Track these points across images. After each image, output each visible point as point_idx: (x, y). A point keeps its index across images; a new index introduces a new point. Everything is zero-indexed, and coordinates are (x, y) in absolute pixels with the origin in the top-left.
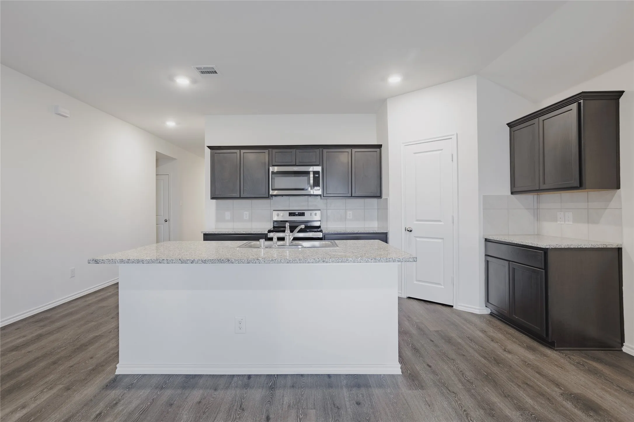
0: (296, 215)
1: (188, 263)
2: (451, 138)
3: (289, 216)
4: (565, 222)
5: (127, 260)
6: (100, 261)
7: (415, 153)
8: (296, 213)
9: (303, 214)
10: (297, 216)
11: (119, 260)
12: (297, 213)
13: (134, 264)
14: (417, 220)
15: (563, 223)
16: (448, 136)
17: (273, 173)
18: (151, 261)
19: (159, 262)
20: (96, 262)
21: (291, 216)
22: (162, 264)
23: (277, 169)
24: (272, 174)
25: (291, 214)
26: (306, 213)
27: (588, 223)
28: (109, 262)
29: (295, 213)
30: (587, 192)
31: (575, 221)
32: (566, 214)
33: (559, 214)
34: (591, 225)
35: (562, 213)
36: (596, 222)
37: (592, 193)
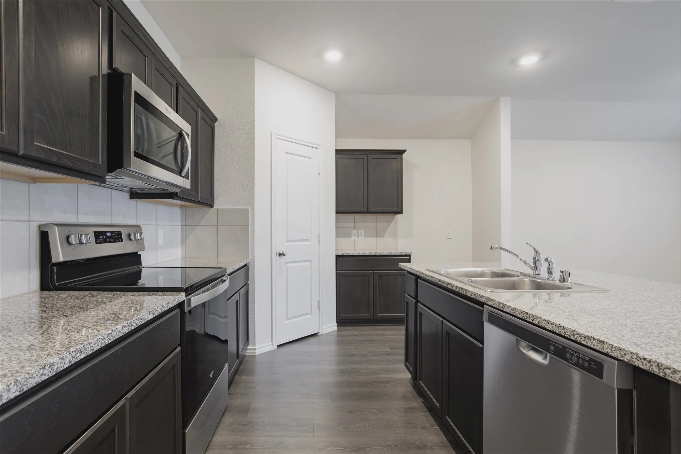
0: (108, 240)
2: (318, 148)
3: (96, 242)
4: (358, 236)
7: (286, 153)
8: (107, 234)
9: (119, 237)
10: (110, 242)
12: (110, 234)
14: (289, 241)
15: (357, 238)
16: (316, 144)
21: (100, 242)
25: (98, 238)
27: (376, 237)
30: (376, 216)
31: (367, 236)
32: (360, 231)
33: (354, 232)
34: (378, 239)
35: (356, 231)
36: (382, 236)
37: (380, 217)
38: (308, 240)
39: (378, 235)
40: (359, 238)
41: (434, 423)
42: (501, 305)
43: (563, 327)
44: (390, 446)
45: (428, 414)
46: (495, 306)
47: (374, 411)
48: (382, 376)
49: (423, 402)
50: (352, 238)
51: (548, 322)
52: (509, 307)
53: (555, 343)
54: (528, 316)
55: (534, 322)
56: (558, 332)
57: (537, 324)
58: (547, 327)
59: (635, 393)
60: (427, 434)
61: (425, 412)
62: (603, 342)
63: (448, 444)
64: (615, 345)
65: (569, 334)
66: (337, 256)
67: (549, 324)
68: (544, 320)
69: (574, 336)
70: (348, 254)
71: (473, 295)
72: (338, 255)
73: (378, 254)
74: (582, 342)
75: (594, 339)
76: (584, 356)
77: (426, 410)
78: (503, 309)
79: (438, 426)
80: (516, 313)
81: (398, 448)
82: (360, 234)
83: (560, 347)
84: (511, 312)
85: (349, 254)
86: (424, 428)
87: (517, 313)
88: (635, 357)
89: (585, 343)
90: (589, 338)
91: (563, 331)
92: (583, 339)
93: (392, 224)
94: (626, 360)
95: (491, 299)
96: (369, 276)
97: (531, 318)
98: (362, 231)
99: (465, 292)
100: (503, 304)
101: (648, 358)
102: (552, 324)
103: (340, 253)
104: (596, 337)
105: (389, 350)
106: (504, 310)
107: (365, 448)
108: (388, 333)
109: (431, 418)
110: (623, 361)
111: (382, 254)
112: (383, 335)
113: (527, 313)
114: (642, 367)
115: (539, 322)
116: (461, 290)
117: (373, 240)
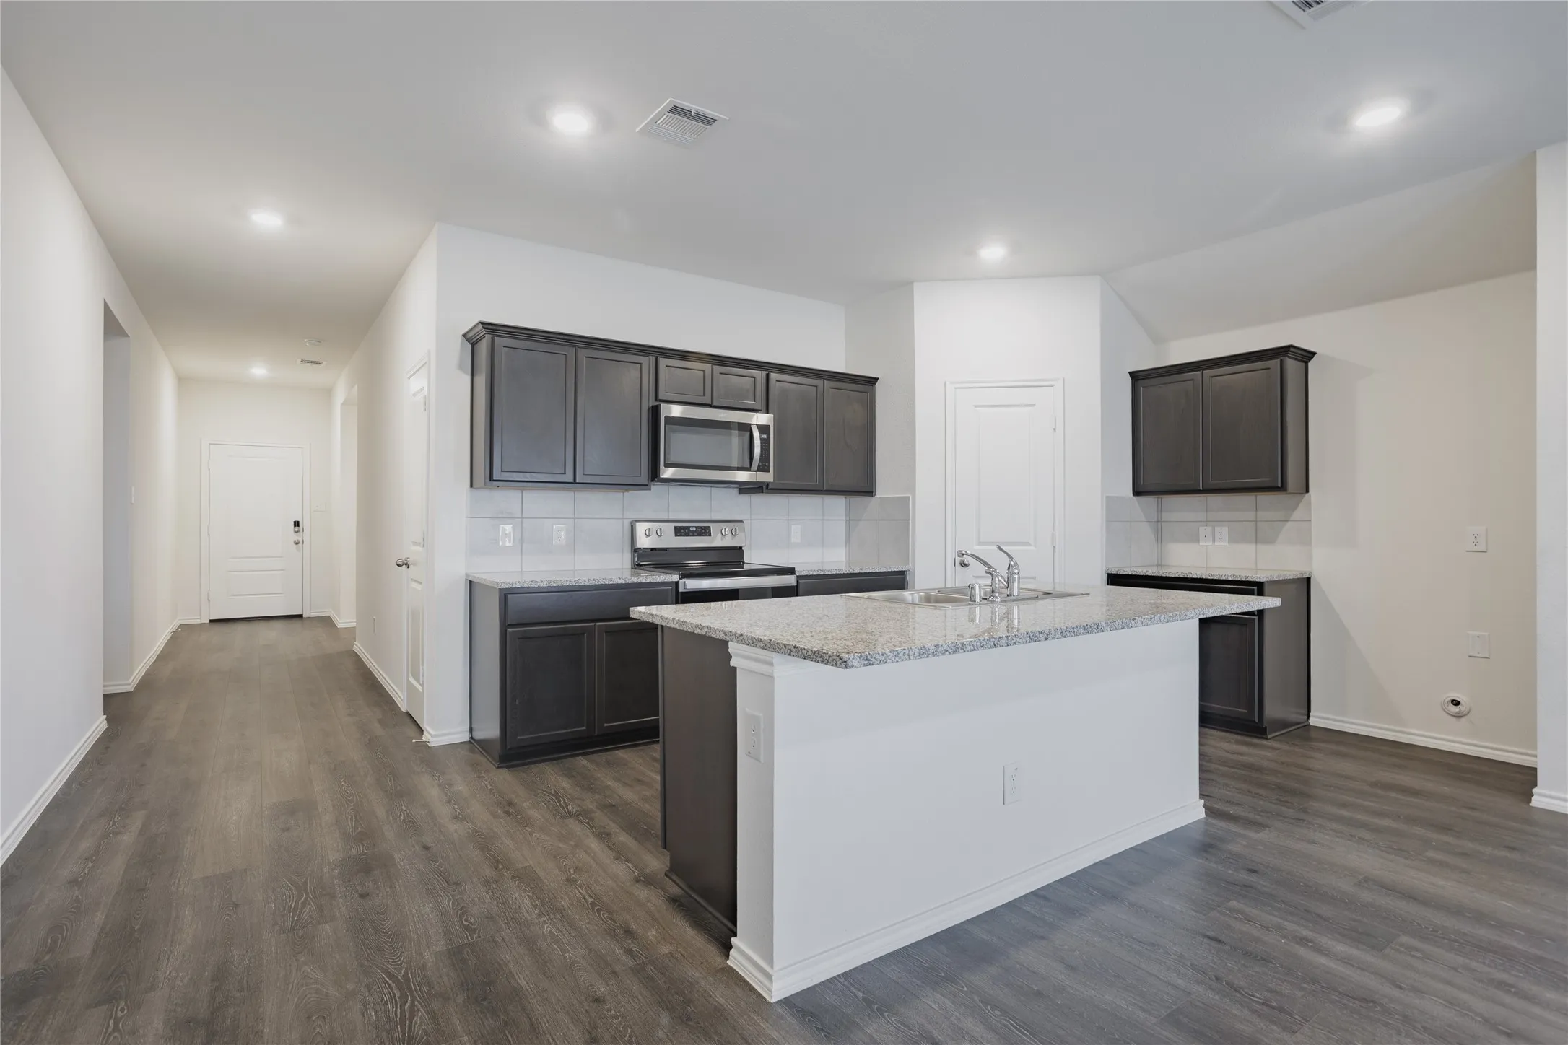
0: (691, 534)
1: (1039, 641)
2: (1052, 386)
3: (676, 535)
4: (1214, 541)
5: (934, 647)
6: (877, 656)
7: (977, 406)
8: (691, 529)
9: (704, 532)
10: (693, 536)
11: (917, 650)
12: (694, 529)
13: (947, 656)
14: (980, 544)
15: (1211, 543)
17: (670, 420)
18: (978, 644)
19: (992, 643)
20: (867, 662)
21: (681, 536)
22: (999, 649)
23: (683, 413)
24: (666, 424)
25: (680, 531)
26: (713, 527)
27: (1256, 543)
28: (897, 659)
29: (690, 527)
30: (1256, 496)
31: (1233, 540)
32: (1217, 529)
33: (1204, 531)
34: (1262, 547)
35: (1209, 529)
36: (1270, 541)
37: (1264, 498)
38: (1027, 544)
39: (1259, 538)
40: (1216, 544)
50: (1200, 544)
82: (1217, 536)
93: (1297, 514)
98: (1224, 531)
117: (1248, 549)
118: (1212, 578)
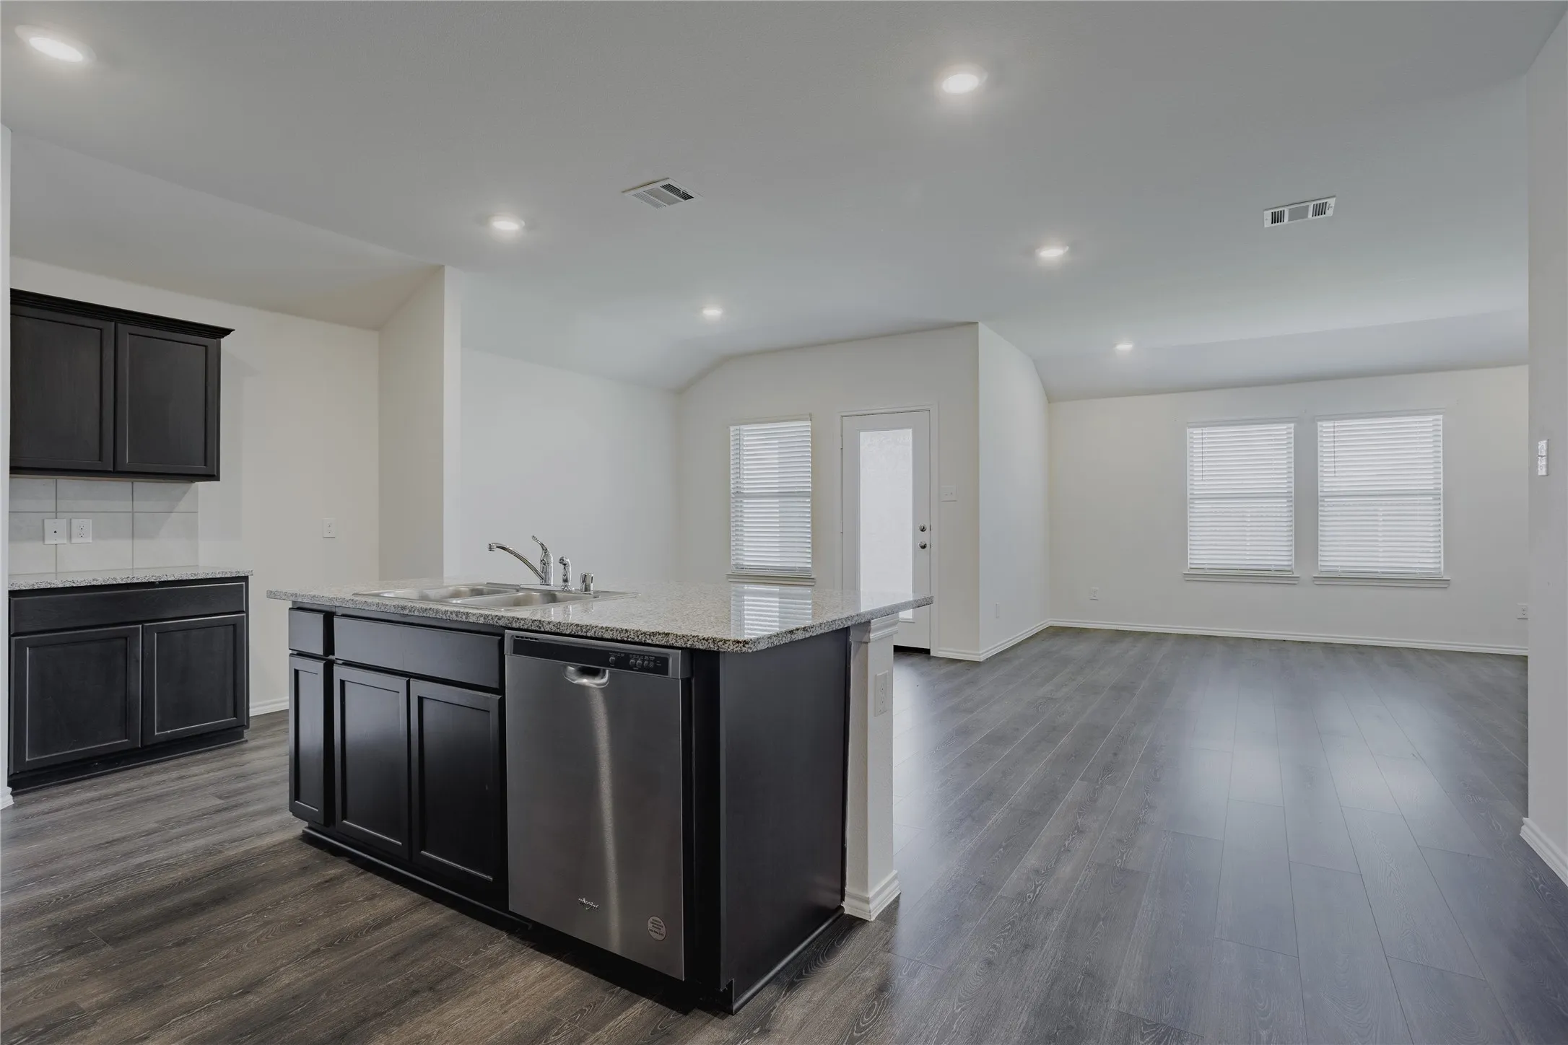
4: (70, 539)
15: (64, 541)
27: (135, 538)
30: (133, 482)
31: (102, 534)
32: (76, 522)
33: (52, 524)
34: (138, 542)
36: (152, 535)
37: (143, 487)
39: (138, 532)
40: (78, 540)
41: (388, 882)
42: (537, 623)
43: (626, 630)
44: (318, 950)
45: (370, 874)
46: (526, 627)
47: (246, 916)
48: (231, 853)
49: (349, 862)
50: (47, 542)
51: (607, 629)
52: (549, 623)
53: (615, 652)
54: (579, 628)
55: (589, 634)
56: (619, 638)
57: (593, 635)
58: (606, 636)
59: (693, 681)
60: (381, 904)
61: (362, 874)
62: (667, 634)
63: (425, 899)
64: (679, 634)
65: (633, 637)
66: (12, 594)
67: (609, 631)
68: (602, 628)
69: (638, 637)
70: (53, 586)
71: (482, 618)
72: (17, 588)
73: (158, 580)
74: (648, 641)
75: (660, 634)
76: (649, 656)
77: (361, 871)
78: (540, 628)
79: (398, 884)
80: (561, 628)
81: (336, 945)
82: (75, 530)
83: (623, 655)
84: (554, 629)
85: (60, 586)
86: (371, 898)
87: (563, 628)
88: (696, 639)
89: (650, 642)
90: (654, 634)
91: (626, 635)
92: (648, 637)
93: (182, 506)
94: (689, 646)
95: (518, 619)
96: (126, 639)
97: (584, 630)
98: (84, 523)
99: (464, 617)
100: (540, 621)
101: (706, 637)
102: (611, 630)
103: (24, 584)
104: (661, 632)
105: (219, 802)
106: (542, 629)
107: (262, 979)
108: (195, 770)
109: (378, 878)
110: (686, 648)
111: (170, 579)
112: (182, 778)
113: (577, 625)
114: (701, 647)
115: (595, 632)
116: (457, 615)
118: (195, 578)
